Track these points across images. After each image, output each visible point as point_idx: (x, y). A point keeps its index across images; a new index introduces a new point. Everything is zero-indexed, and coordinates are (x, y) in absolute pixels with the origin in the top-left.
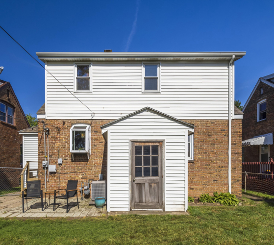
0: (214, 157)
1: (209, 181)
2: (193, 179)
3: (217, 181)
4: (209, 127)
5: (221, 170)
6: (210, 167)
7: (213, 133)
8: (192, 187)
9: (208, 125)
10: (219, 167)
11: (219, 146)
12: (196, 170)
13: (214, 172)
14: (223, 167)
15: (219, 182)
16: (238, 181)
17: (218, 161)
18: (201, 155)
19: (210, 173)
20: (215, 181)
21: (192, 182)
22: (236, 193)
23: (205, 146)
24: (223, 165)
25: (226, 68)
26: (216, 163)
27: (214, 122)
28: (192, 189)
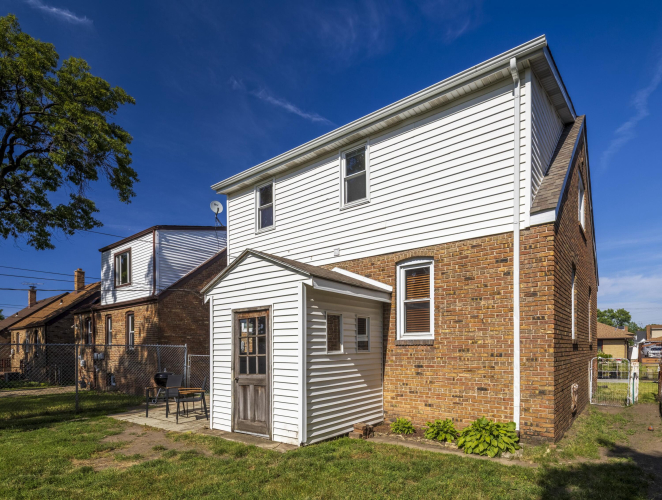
0: (479, 330)
1: (468, 389)
2: (431, 382)
3: (486, 390)
4: (467, 257)
5: (496, 363)
6: (469, 355)
7: (475, 273)
8: (430, 401)
9: (465, 253)
10: (492, 355)
11: (491, 302)
12: (439, 363)
13: (478, 368)
14: (501, 355)
15: (490, 394)
16: (542, 393)
17: (489, 341)
18: (449, 327)
19: (470, 371)
20: (481, 389)
21: (430, 389)
22: (537, 426)
23: (458, 306)
24: (500, 351)
25: (509, 96)
26: (484, 346)
27: (477, 244)
28: (430, 405)
